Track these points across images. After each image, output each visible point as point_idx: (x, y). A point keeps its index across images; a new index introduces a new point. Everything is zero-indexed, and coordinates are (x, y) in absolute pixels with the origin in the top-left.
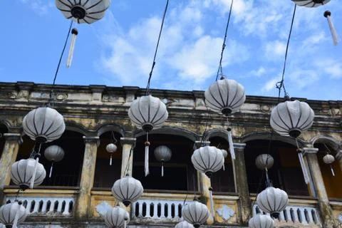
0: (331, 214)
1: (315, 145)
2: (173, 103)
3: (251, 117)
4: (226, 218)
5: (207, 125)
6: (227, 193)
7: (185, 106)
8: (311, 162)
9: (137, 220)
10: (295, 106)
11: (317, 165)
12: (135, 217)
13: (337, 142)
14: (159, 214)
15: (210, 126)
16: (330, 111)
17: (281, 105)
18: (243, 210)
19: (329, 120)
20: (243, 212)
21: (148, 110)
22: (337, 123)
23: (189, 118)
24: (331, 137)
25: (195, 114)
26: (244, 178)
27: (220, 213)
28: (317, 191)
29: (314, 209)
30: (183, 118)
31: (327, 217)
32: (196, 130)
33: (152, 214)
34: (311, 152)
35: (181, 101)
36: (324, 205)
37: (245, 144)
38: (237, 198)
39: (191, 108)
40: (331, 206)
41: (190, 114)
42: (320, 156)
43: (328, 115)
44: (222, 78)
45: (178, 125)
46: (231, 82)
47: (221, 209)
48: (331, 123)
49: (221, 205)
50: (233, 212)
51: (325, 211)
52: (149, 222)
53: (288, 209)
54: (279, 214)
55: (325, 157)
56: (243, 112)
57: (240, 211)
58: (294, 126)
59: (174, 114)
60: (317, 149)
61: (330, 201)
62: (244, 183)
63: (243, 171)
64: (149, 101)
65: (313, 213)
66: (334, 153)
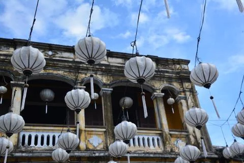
0: (170, 140)
1: (162, 91)
2: (57, 55)
3: (117, 69)
4: (96, 146)
5: (83, 73)
6: (98, 126)
7: (66, 58)
8: (159, 103)
9: (23, 149)
10: (142, 60)
11: (163, 105)
12: (22, 146)
13: (177, 89)
14: (42, 144)
15: (86, 74)
16: (173, 66)
17: (132, 59)
18: (108, 139)
19: (172, 73)
20: (108, 141)
21: (28, 59)
22: (178, 75)
23: (70, 67)
24: (173, 85)
25: (74, 64)
26: (110, 115)
27: (91, 142)
28: (161, 124)
29: (159, 137)
30: (64, 67)
31: (167, 143)
32: (74, 77)
33: (36, 143)
34: (159, 96)
35: (63, 53)
36: (166, 134)
37: (112, 89)
38: (104, 130)
39: (71, 60)
40: (171, 135)
41: (71, 64)
42: (165, 99)
43: (172, 69)
44: (89, 36)
45: (61, 72)
46: (96, 39)
47: (92, 138)
48: (174, 75)
49: (92, 136)
50: (100, 141)
51: (166, 139)
52: (33, 150)
53: (136, 137)
54: (129, 141)
55: (169, 100)
56: (111, 64)
57: (106, 140)
58: (141, 75)
59: (57, 64)
60: (163, 94)
61: (170, 131)
62: (110, 119)
63: (110, 109)
64: (29, 51)
65: (158, 140)
66: (174, 97)
